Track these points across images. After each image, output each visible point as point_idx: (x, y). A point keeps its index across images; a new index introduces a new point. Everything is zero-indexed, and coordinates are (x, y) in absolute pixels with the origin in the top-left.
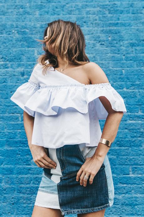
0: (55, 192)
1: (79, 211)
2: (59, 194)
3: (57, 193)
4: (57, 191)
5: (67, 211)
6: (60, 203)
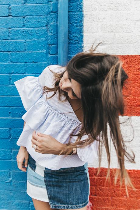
0: (43, 186)
1: (65, 207)
2: (47, 188)
3: (45, 187)
4: (45, 186)
5: (55, 205)
6: (48, 197)
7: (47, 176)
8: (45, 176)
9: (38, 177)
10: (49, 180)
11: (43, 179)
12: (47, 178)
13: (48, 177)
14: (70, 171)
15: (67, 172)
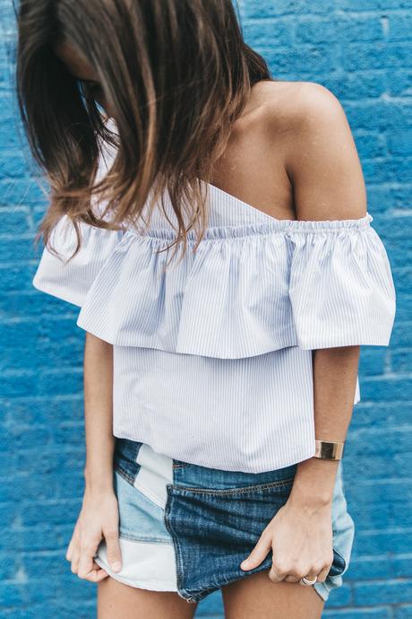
0: (161, 537)
7: (177, 505)
8: (168, 506)
9: (143, 507)
10: (182, 523)
11: (160, 516)
12: (175, 512)
13: (179, 511)
14: (264, 496)
15: (254, 497)
